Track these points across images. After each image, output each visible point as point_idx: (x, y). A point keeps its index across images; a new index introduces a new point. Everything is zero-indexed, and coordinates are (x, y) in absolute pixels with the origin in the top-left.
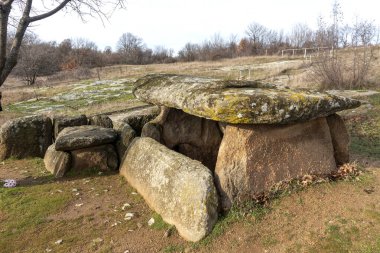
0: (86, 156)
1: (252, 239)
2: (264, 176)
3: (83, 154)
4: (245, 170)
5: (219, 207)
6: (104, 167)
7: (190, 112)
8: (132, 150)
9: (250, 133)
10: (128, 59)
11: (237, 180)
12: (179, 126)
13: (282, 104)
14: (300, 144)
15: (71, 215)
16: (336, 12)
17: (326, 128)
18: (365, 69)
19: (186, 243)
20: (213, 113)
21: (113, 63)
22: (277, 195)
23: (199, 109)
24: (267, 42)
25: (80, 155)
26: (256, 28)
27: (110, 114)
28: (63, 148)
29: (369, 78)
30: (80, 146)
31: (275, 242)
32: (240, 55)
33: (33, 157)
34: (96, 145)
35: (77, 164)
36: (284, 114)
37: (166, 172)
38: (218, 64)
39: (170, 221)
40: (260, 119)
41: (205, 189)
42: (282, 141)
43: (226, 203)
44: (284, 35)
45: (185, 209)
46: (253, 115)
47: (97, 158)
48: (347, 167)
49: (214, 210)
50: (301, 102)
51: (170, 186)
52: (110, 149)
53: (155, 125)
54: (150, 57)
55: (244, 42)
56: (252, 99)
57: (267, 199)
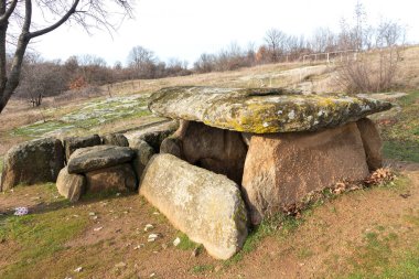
0: (102, 177)
1: (285, 253)
2: (295, 186)
3: (99, 175)
4: (274, 181)
5: (248, 222)
6: (122, 188)
7: (211, 125)
8: (151, 169)
9: (277, 142)
10: (140, 74)
11: (266, 193)
12: (199, 141)
13: (310, 110)
14: (330, 152)
15: (90, 240)
16: (359, 13)
17: (357, 133)
18: (392, 71)
19: (215, 261)
20: (236, 124)
21: (124, 79)
22: (309, 206)
23: (221, 120)
25: (95, 177)
26: (274, 35)
27: (125, 132)
28: (76, 170)
29: (397, 79)
30: (94, 168)
31: (311, 254)
32: (259, 63)
33: (44, 182)
34: (112, 165)
35: (92, 187)
36: (313, 120)
37: (190, 189)
38: (236, 73)
39: (196, 239)
40: (287, 128)
41: (233, 204)
42: (311, 148)
43: (255, 217)
44: (305, 40)
45: (212, 226)
46: (280, 124)
47: (113, 178)
48: (380, 172)
49: (243, 225)
50: (330, 107)
51: (194, 203)
52: (127, 169)
53: (174, 140)
54: (163, 70)
56: (278, 106)
57: (300, 211)
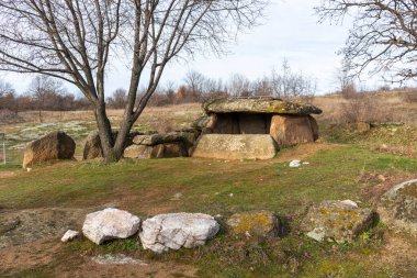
0: (171, 147)
2: (291, 137)
4: (284, 133)
8: (202, 141)
9: (285, 118)
10: (45, 105)
11: (281, 137)
14: (301, 127)
17: (309, 122)
20: (271, 109)
23: (263, 109)
24: (205, 90)
26: (194, 76)
32: (178, 103)
35: (167, 151)
36: (298, 110)
42: (295, 124)
43: (279, 146)
45: (262, 149)
46: (288, 110)
48: (318, 140)
49: (276, 147)
50: (304, 106)
53: (209, 128)
54: (72, 103)
55: (183, 90)
57: (294, 145)
